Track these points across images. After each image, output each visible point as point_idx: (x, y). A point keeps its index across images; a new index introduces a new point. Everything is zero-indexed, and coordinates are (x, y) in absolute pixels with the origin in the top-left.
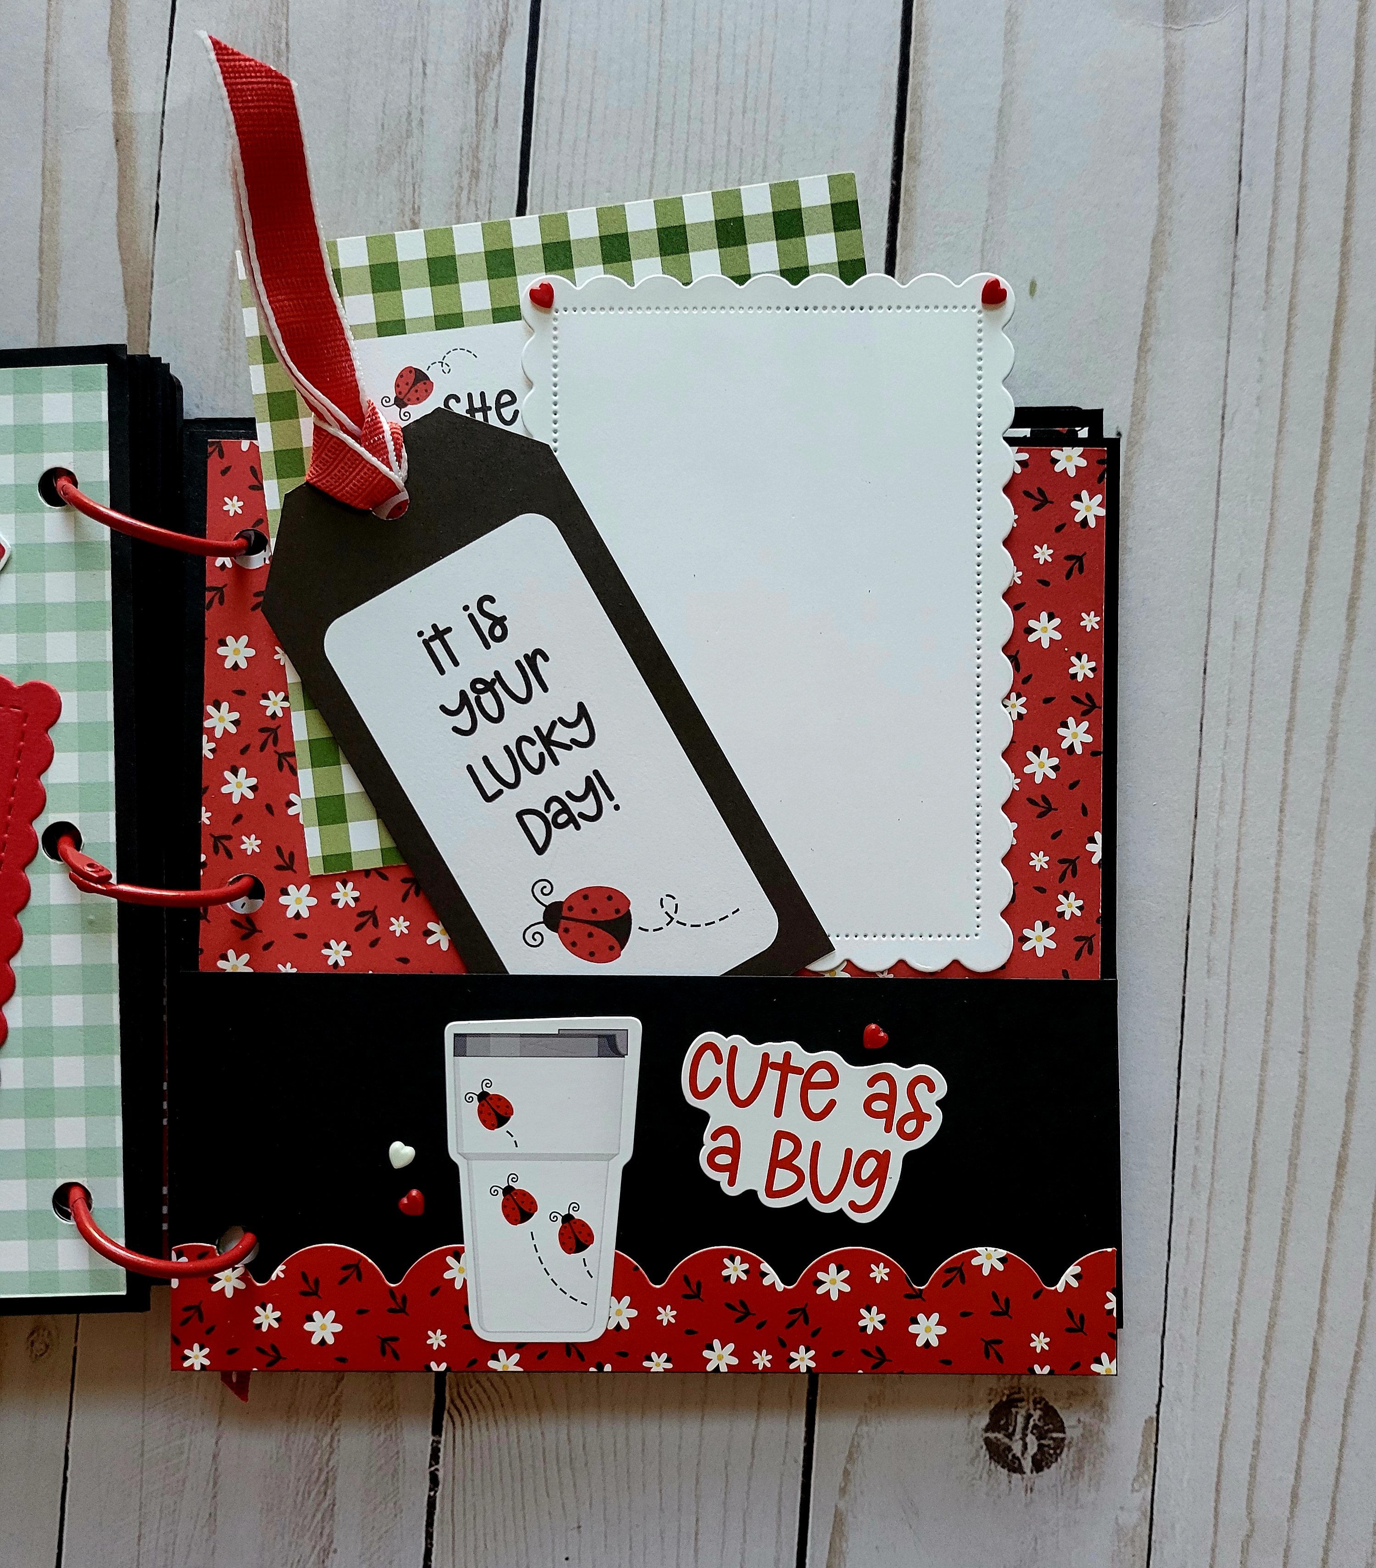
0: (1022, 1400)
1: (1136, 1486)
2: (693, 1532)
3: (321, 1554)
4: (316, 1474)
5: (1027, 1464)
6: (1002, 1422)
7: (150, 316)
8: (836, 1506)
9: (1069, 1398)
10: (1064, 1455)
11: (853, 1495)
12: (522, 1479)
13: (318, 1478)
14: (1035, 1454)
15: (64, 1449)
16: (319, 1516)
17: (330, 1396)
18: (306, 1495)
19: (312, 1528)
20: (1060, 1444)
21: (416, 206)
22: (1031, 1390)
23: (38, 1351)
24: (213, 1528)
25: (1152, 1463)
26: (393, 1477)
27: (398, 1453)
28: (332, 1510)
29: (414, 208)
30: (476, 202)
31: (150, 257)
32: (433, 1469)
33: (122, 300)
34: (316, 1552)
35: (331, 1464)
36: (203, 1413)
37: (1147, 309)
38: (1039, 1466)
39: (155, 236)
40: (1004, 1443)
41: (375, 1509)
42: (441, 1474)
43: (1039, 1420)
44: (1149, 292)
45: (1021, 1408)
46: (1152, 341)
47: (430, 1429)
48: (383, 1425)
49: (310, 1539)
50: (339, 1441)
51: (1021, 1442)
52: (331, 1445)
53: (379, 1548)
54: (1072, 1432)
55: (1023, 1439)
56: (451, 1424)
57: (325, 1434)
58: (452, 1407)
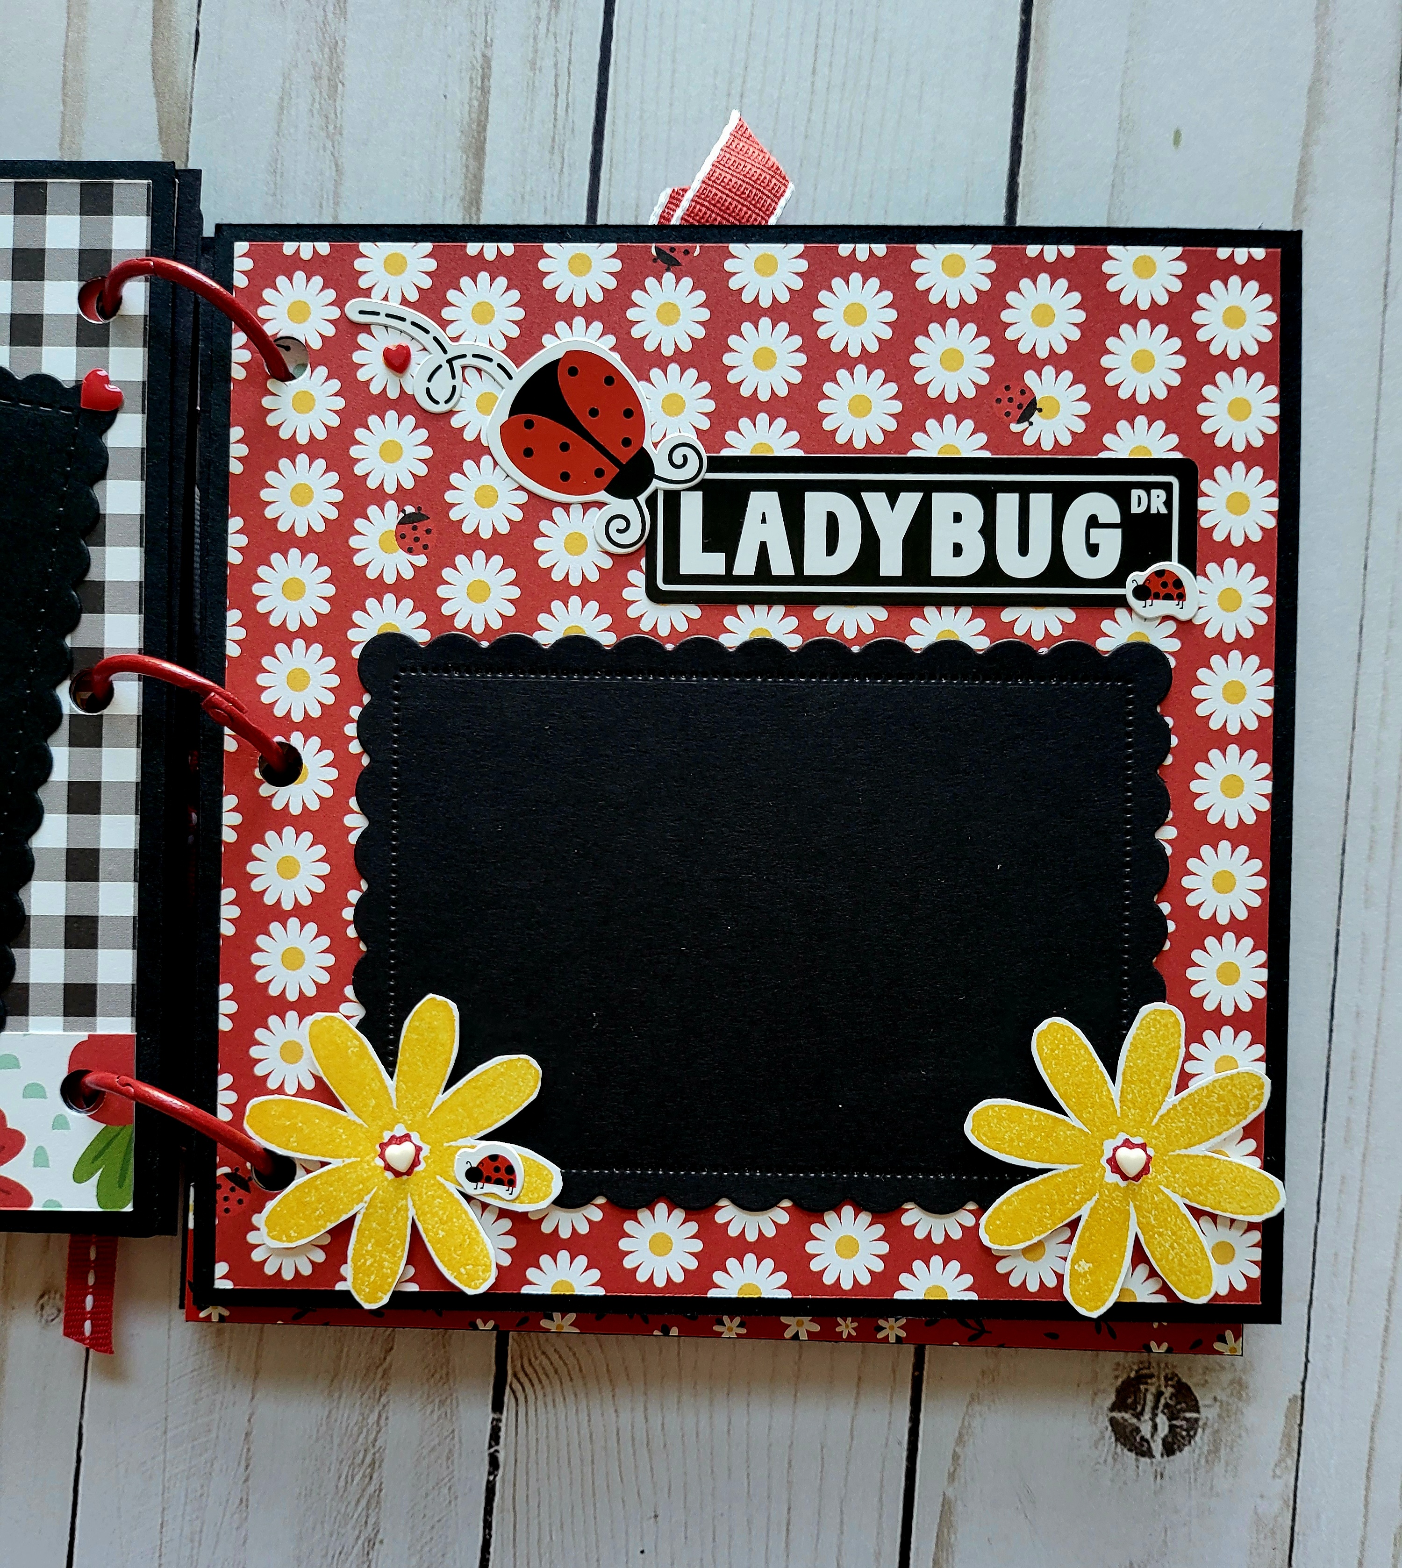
0: (1151, 1376)
1: (1278, 1472)
2: (785, 1522)
3: (366, 1545)
4: (361, 1455)
5: (1157, 1447)
6: (1130, 1401)
7: (187, 155)
8: (944, 1494)
9: (1204, 1373)
10: (1198, 1438)
11: (963, 1480)
12: (592, 1462)
13: (363, 1461)
14: (1166, 1436)
15: (78, 1424)
16: (363, 1502)
17: (377, 1368)
18: (349, 1480)
19: (356, 1516)
20: (1193, 1425)
21: (488, 39)
22: (1162, 1365)
23: (48, 1316)
24: (244, 1515)
25: (1295, 1446)
26: (448, 1458)
27: (453, 1431)
28: (378, 1495)
29: (486, 41)
30: (555, 34)
31: (189, 91)
32: (492, 1450)
33: (157, 138)
34: (360, 1542)
35: (377, 1444)
36: (234, 1387)
37: (1303, 164)
38: (1169, 1449)
39: (194, 67)
40: (1131, 1424)
41: (427, 1495)
42: (501, 1457)
43: (1171, 1398)
44: (1305, 146)
45: (1152, 1384)
46: (1308, 200)
47: (490, 1406)
48: (437, 1401)
49: (354, 1528)
50: (387, 1418)
51: (1150, 1423)
52: (378, 1422)
53: (432, 1539)
54: (1208, 1413)
55: (1153, 1419)
56: (513, 1400)
57: (372, 1411)
58: (515, 1381)
